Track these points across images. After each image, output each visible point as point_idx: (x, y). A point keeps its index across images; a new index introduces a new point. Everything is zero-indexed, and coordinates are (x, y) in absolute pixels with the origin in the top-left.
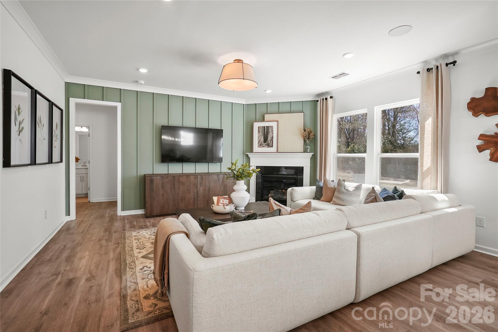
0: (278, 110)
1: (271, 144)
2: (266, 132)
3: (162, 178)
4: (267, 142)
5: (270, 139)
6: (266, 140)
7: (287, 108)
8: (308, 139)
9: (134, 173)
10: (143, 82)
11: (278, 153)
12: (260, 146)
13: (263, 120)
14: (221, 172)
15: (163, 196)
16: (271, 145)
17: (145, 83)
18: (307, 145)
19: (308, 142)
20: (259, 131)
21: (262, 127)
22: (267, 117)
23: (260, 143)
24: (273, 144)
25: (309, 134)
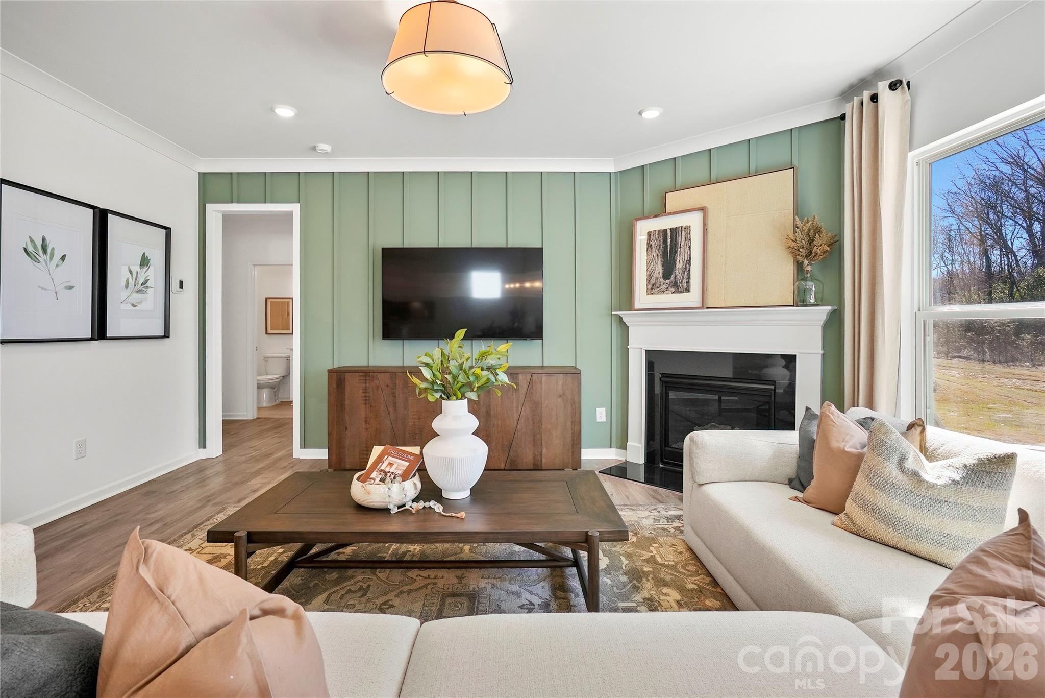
0: (706, 174)
1: (685, 281)
2: (669, 247)
3: (365, 378)
4: (673, 276)
5: (681, 267)
6: (668, 271)
7: (738, 163)
8: (807, 257)
9: (326, 362)
10: (326, 147)
11: (707, 308)
12: (652, 289)
13: (661, 211)
14: (544, 365)
15: (366, 421)
16: (685, 285)
17: (332, 149)
18: (805, 279)
19: (809, 268)
20: (649, 246)
21: (659, 231)
22: (674, 200)
23: (653, 281)
24: (691, 281)
25: (811, 241)
